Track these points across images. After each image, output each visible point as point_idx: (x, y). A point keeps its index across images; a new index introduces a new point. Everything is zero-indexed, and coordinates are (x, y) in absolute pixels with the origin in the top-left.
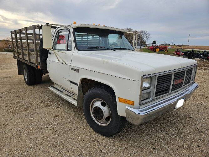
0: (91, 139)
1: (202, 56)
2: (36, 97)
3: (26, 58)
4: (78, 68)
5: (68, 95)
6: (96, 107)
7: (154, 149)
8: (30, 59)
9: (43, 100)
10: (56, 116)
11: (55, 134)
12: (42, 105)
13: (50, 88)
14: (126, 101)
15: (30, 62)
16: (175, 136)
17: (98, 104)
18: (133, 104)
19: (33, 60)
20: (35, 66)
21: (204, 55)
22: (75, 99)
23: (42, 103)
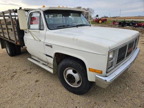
0: (67, 99)
1: (131, 24)
2: (18, 66)
3: (7, 36)
4: (51, 45)
5: (44, 64)
6: (69, 74)
7: (115, 101)
8: (9, 37)
9: (25, 68)
10: (37, 81)
11: (39, 97)
12: (24, 72)
13: (29, 59)
14: (94, 71)
15: (10, 39)
16: (127, 88)
17: (70, 72)
18: (101, 72)
19: (13, 38)
20: (15, 43)
21: (133, 24)
22: (50, 68)
23: (24, 71)
